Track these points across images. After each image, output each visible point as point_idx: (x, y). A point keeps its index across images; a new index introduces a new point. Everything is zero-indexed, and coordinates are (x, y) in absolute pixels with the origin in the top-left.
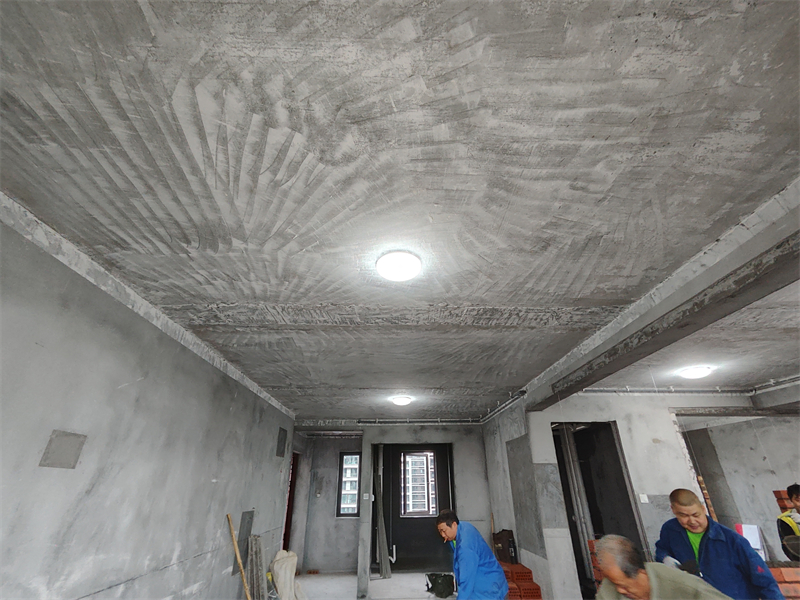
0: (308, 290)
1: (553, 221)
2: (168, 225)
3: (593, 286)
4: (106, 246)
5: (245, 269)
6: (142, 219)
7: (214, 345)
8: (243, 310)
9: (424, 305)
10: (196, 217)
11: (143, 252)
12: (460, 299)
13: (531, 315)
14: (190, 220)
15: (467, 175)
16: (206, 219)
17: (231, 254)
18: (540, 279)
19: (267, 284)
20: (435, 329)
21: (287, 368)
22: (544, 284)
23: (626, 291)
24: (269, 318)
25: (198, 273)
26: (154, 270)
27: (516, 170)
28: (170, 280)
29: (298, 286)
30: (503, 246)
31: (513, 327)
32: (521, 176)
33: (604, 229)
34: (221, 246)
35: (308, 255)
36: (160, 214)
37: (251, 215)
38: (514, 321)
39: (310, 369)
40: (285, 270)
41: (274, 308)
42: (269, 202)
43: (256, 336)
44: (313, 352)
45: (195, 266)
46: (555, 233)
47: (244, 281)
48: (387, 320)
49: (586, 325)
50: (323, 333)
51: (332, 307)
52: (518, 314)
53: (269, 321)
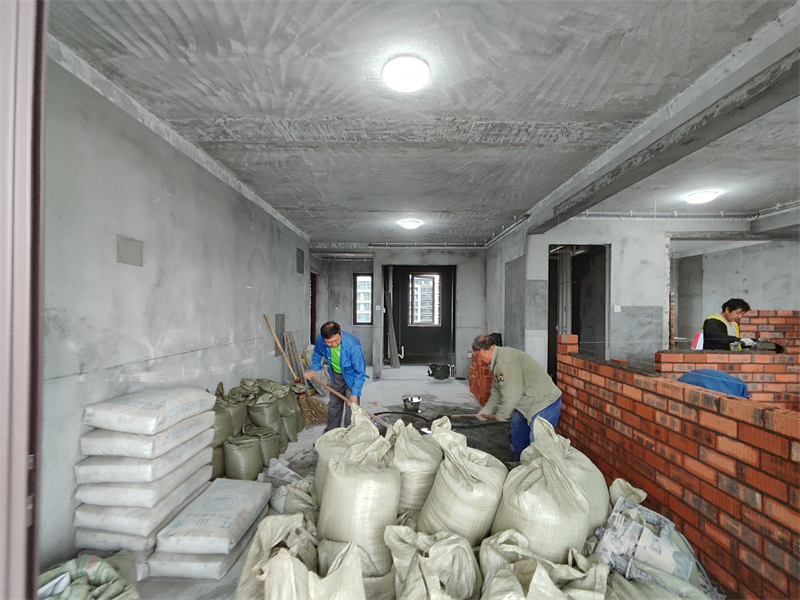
0: (313, 102)
1: (572, 14)
2: (162, 24)
3: (608, 97)
4: (102, 49)
5: (248, 77)
6: (135, 17)
7: (225, 164)
8: (250, 125)
9: (431, 119)
10: (189, 13)
11: (140, 56)
12: (468, 112)
14: (185, 17)
16: (200, 15)
17: (232, 60)
18: (552, 89)
19: (271, 95)
20: (441, 147)
21: (299, 190)
22: (556, 95)
23: (642, 103)
24: (276, 133)
25: (201, 82)
26: (156, 78)
28: (175, 91)
29: (303, 96)
30: (516, 47)
31: (523, 144)
33: (627, 25)
34: (220, 49)
35: (311, 60)
37: (247, 10)
38: (523, 138)
39: (320, 190)
40: (288, 78)
41: (281, 123)
43: (265, 154)
44: (321, 172)
45: (196, 74)
46: (573, 30)
47: (248, 91)
48: (394, 136)
49: (596, 142)
50: (331, 151)
51: (338, 122)
52: (527, 130)
53: (276, 137)
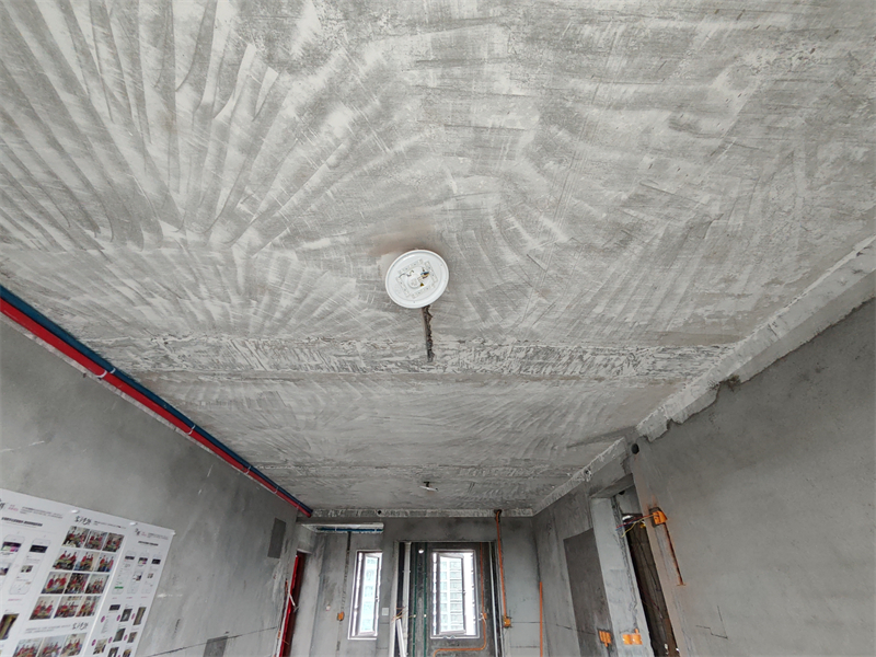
0: (287, 314)
1: (640, 192)
2: (55, 194)
3: (688, 311)
5: (191, 278)
8: (202, 348)
9: (452, 342)
10: (93, 178)
11: (32, 245)
12: (501, 331)
13: (599, 359)
14: (87, 185)
15: (508, 96)
16: (110, 183)
17: (165, 251)
18: (614, 300)
19: (227, 305)
20: (468, 380)
21: (280, 439)
22: (620, 307)
23: (733, 321)
24: (240, 360)
25: (124, 285)
26: (59, 279)
27: (586, 86)
28: (87, 297)
29: (271, 307)
30: (562, 238)
31: (574, 378)
32: (592, 99)
33: (715, 210)
34: (146, 236)
35: (277, 254)
36: (38, 173)
37: (178, 177)
38: (576, 368)
39: (308, 439)
40: (247, 279)
41: (245, 345)
42: (202, 151)
43: (228, 390)
44: (308, 414)
45: (116, 272)
46: (641, 215)
47: (194, 298)
48: (402, 365)
49: (672, 375)
50: (317, 385)
51: (324, 344)
52: (581, 357)
53: (240, 366)
